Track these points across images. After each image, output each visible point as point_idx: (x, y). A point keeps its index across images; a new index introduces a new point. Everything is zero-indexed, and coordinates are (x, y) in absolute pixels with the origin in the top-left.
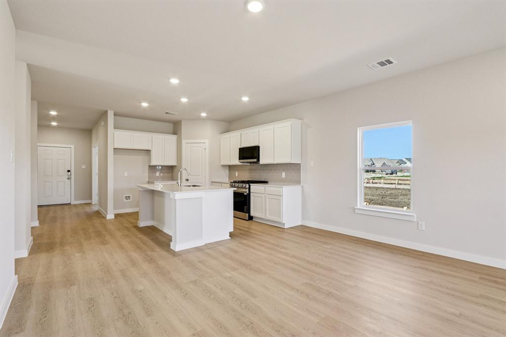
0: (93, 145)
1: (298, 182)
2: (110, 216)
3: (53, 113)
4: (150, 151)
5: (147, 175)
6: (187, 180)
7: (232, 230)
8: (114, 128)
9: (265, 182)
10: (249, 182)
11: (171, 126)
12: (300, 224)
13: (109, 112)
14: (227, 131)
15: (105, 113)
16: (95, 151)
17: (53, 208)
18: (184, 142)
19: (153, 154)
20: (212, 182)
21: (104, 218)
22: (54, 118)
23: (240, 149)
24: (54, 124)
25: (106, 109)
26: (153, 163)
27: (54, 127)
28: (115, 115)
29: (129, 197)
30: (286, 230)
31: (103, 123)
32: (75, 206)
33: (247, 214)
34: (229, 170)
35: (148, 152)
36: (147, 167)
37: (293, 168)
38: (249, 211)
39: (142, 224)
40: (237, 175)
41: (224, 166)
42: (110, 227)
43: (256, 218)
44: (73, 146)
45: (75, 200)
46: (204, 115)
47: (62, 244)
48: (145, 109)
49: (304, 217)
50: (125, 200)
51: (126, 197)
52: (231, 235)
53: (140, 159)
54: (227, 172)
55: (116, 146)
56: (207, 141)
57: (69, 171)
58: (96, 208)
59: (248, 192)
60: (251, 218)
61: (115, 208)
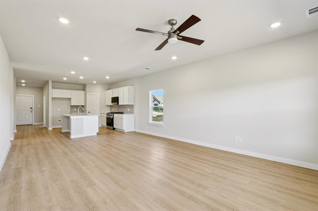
0: (44, 95)
1: (133, 113)
2: (50, 129)
3: (23, 81)
4: (71, 98)
5: (70, 110)
6: (89, 112)
7: (98, 132)
8: (52, 88)
9: (122, 113)
10: (113, 113)
11: (82, 86)
12: (133, 131)
13: (49, 81)
14: (109, 89)
15: (48, 82)
16: (44, 98)
17: (23, 126)
18: (87, 94)
19: (72, 100)
20: (101, 113)
21: (48, 129)
22: (23, 83)
23: (112, 98)
24: (24, 85)
25: (48, 80)
26: (72, 104)
27: (23, 86)
28: (52, 82)
29: (60, 120)
30: (126, 133)
31: (47, 86)
32: (34, 125)
33: (112, 127)
34: (110, 107)
35: (70, 99)
36: (70, 106)
37: (131, 106)
38: (113, 126)
39: (63, 131)
40: (113, 110)
41: (107, 106)
42: (50, 133)
43: (117, 129)
44: (34, 95)
45: (35, 122)
46: (95, 82)
47: (27, 137)
48: (65, 80)
49: (135, 128)
50: (58, 122)
51: (59, 120)
52: (98, 134)
53: (66, 102)
54: (109, 108)
55: (53, 97)
56: (98, 94)
57: (31, 108)
58: (44, 126)
59: (112, 117)
60: (114, 129)
61: (52, 125)
